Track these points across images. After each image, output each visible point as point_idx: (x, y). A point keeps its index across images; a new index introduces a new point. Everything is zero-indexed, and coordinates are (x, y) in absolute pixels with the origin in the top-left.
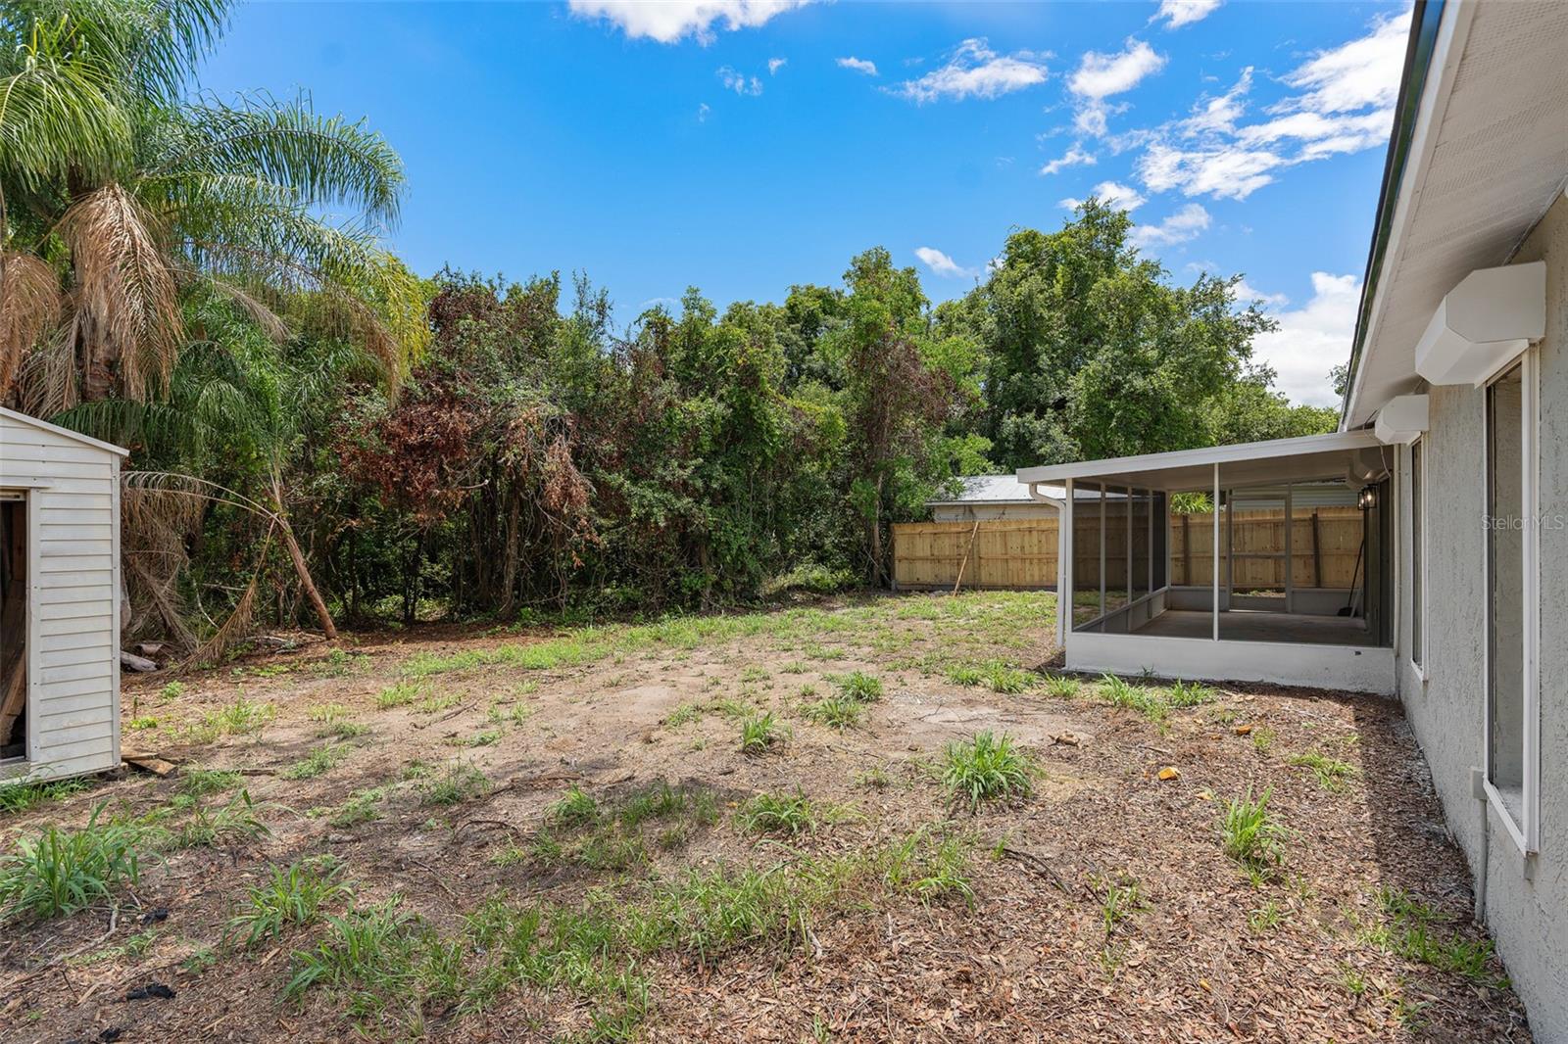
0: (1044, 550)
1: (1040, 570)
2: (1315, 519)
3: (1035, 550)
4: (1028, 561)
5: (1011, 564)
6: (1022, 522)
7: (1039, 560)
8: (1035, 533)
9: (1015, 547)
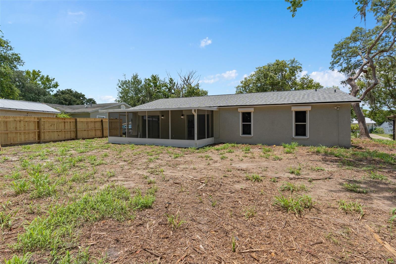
0: (27, 129)
1: (25, 137)
2: (102, 121)
3: (23, 129)
4: (18, 134)
5: (10, 135)
6: (16, 117)
7: (25, 133)
8: (22, 122)
9: (12, 127)
